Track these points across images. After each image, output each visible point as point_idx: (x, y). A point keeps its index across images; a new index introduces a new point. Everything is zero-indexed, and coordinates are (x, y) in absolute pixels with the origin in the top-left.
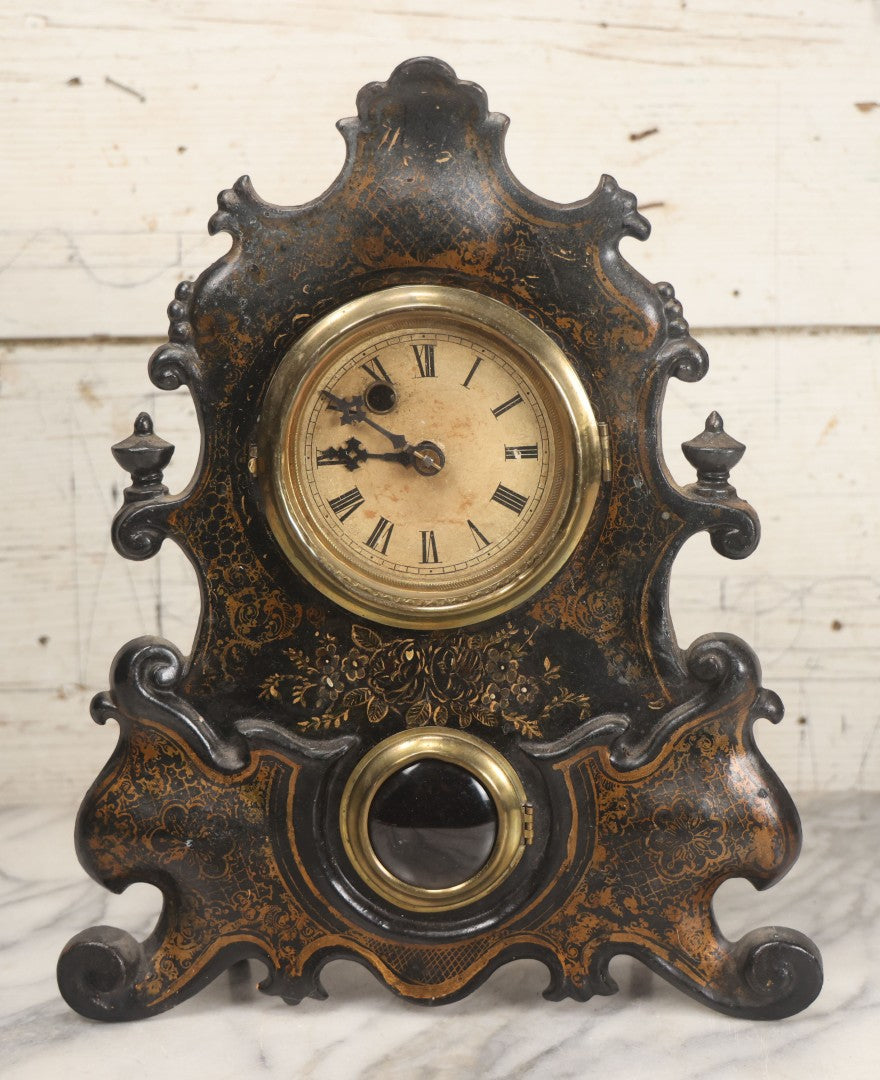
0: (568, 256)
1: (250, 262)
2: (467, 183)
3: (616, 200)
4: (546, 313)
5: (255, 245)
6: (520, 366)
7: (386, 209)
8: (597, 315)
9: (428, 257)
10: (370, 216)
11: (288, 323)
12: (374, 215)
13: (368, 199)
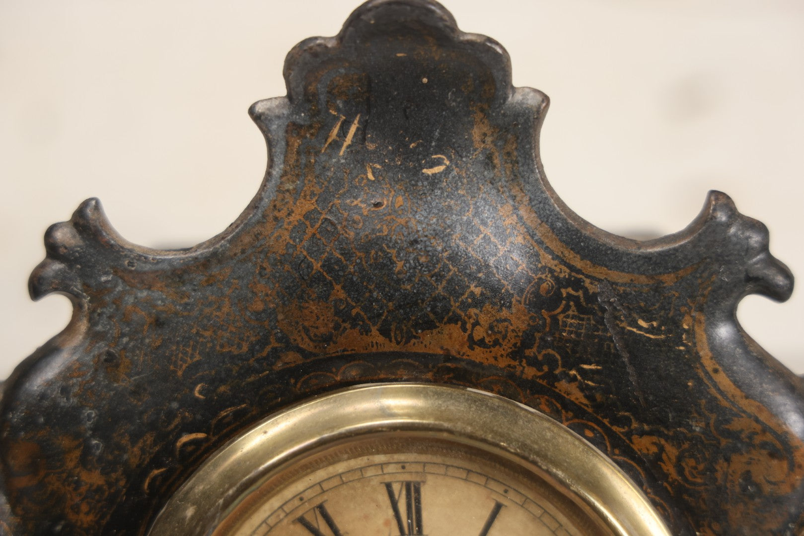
0: (651, 330)
1: (102, 347)
2: (477, 208)
3: (735, 235)
4: (615, 428)
5: (110, 317)
6: (569, 517)
7: (337, 254)
8: (706, 431)
9: (410, 337)
10: (309, 266)
11: (168, 449)
12: (317, 266)
13: (307, 237)
